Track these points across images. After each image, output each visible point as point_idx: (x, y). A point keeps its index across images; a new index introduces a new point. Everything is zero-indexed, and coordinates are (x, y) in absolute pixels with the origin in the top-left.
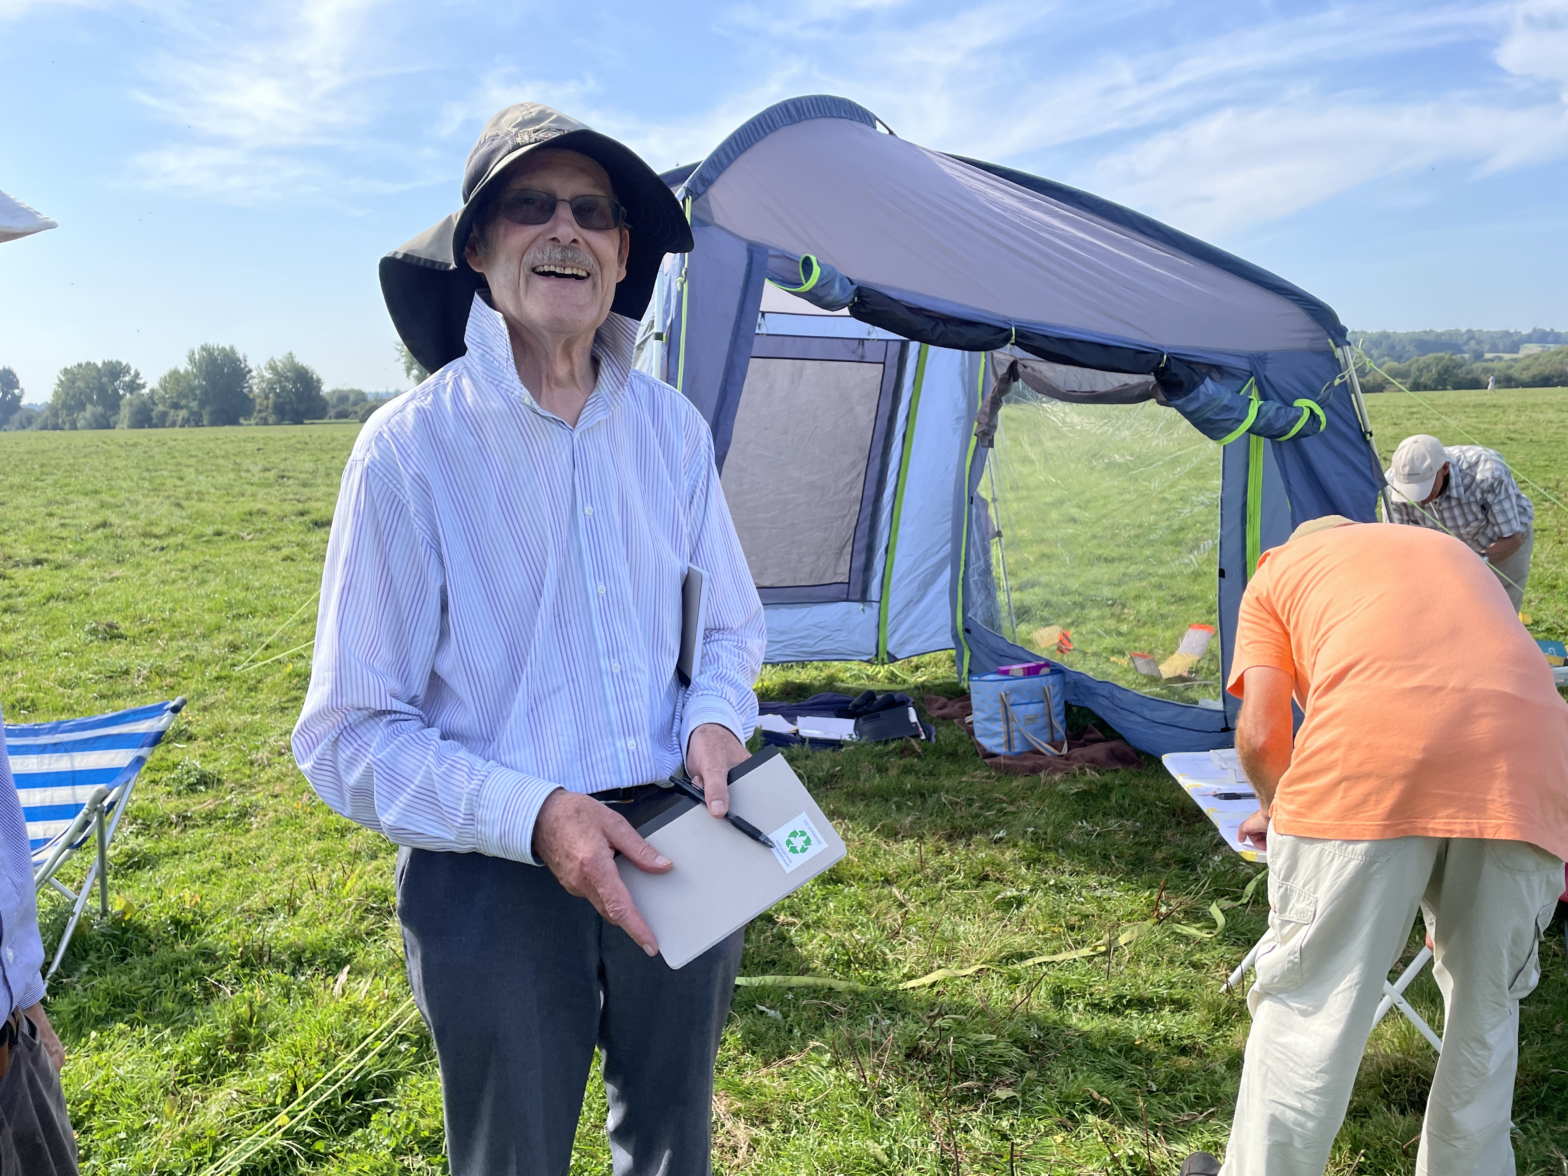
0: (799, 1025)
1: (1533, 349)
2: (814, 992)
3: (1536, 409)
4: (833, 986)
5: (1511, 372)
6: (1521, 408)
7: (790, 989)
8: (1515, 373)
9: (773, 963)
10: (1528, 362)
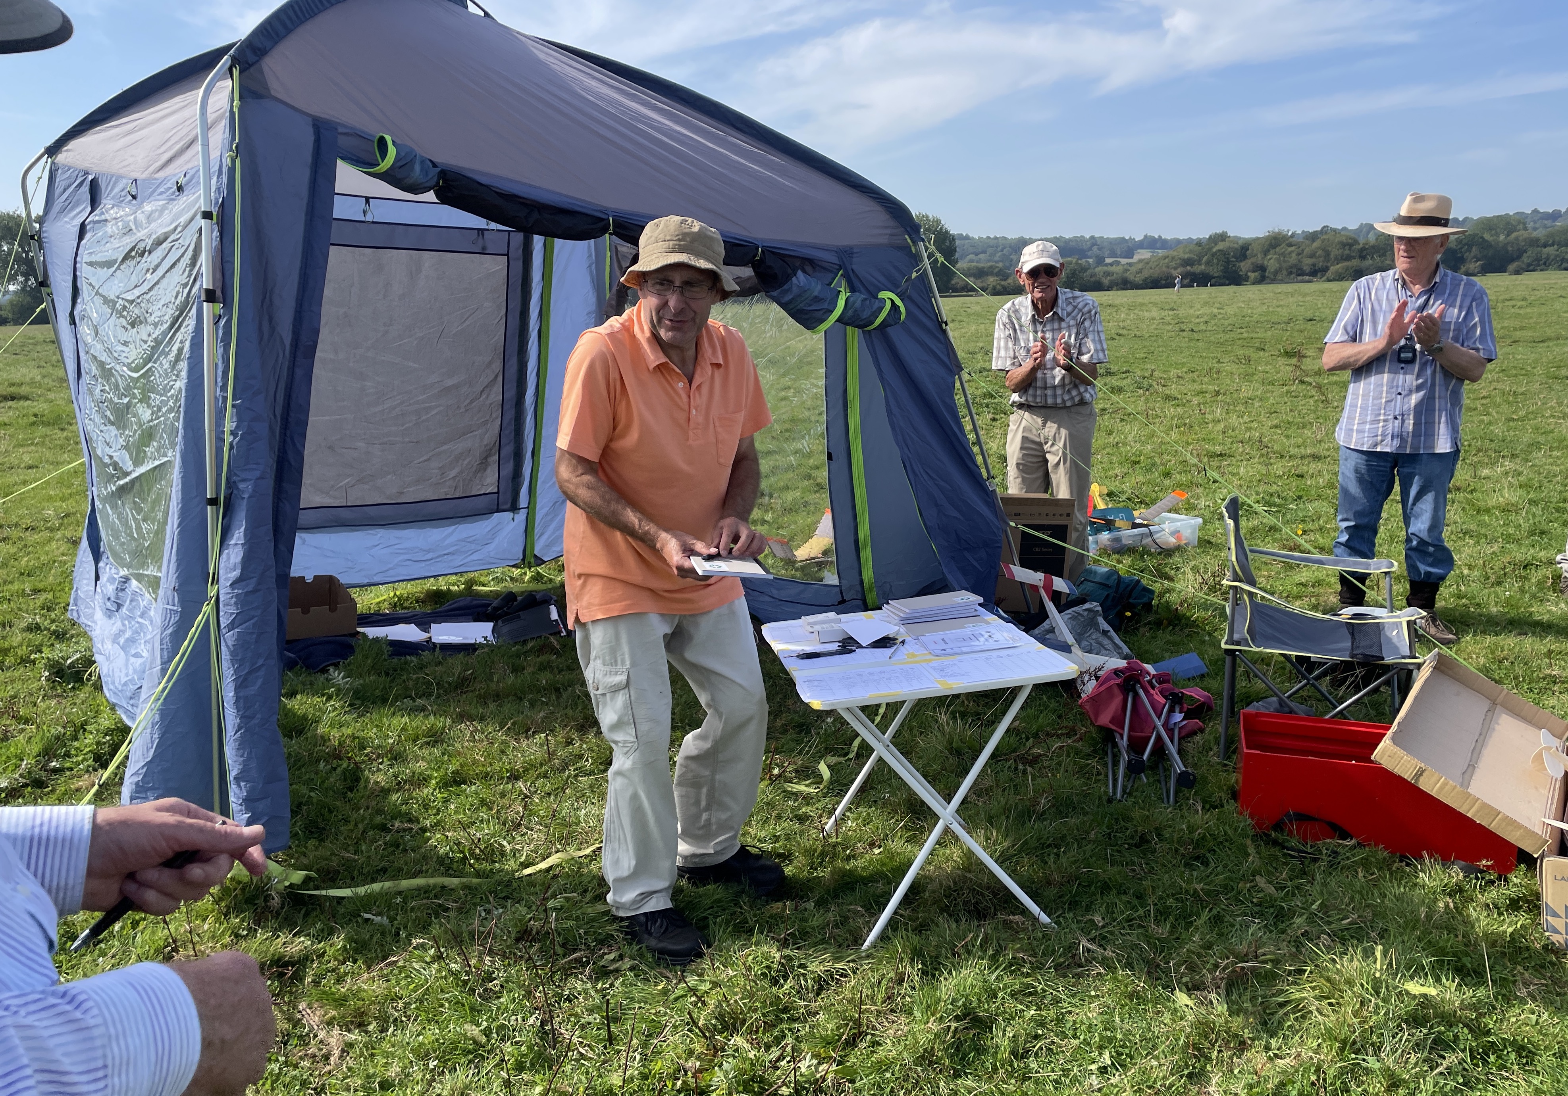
0: (405, 927)
1: (1144, 254)
2: (425, 893)
3: (1144, 308)
4: (446, 884)
5: (1127, 275)
6: (1131, 308)
7: (400, 893)
8: (1130, 276)
9: (384, 870)
10: (1140, 266)
